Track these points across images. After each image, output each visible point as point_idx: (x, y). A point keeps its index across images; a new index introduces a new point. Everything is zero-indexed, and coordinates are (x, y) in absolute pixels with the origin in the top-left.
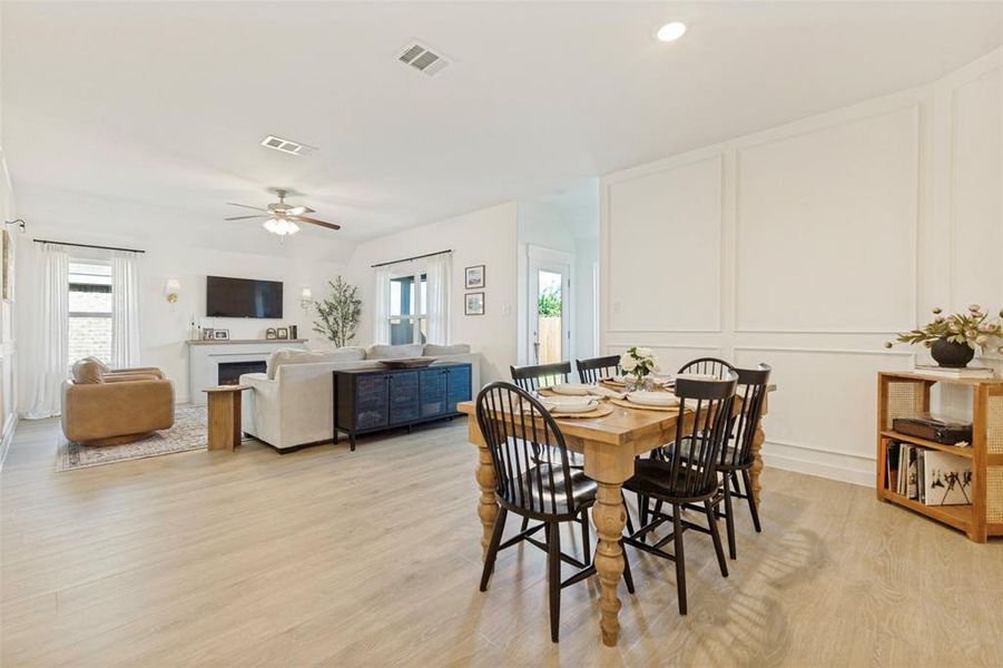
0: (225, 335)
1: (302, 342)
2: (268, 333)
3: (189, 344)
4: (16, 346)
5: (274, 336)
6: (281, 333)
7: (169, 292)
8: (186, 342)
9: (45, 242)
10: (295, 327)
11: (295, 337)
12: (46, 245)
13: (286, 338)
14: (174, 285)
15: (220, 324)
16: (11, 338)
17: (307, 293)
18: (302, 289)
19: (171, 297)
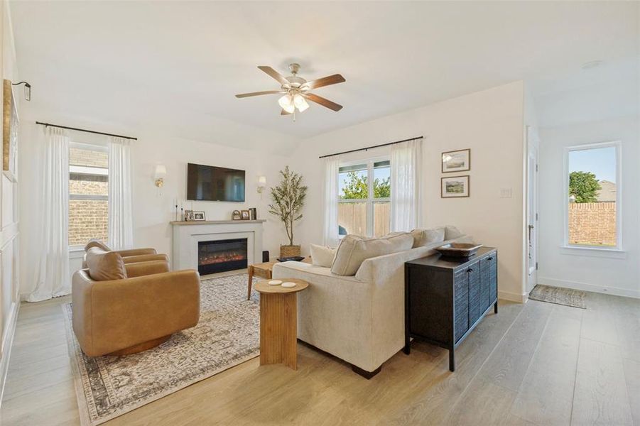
0: (202, 216)
1: (261, 222)
2: (234, 214)
3: (172, 224)
4: (19, 227)
5: (239, 217)
6: (244, 215)
7: (157, 177)
8: (171, 223)
9: (47, 125)
10: (255, 209)
11: (255, 218)
12: (48, 127)
13: (249, 219)
14: (161, 170)
15: (198, 206)
16: (14, 221)
17: (263, 180)
18: (259, 177)
19: (158, 183)
